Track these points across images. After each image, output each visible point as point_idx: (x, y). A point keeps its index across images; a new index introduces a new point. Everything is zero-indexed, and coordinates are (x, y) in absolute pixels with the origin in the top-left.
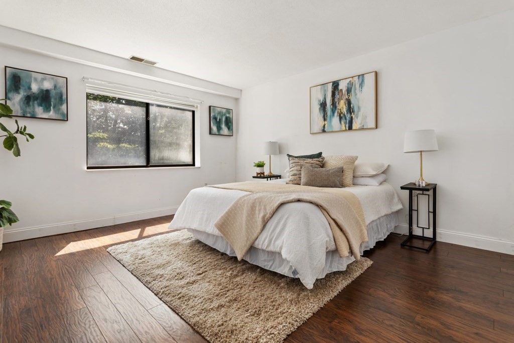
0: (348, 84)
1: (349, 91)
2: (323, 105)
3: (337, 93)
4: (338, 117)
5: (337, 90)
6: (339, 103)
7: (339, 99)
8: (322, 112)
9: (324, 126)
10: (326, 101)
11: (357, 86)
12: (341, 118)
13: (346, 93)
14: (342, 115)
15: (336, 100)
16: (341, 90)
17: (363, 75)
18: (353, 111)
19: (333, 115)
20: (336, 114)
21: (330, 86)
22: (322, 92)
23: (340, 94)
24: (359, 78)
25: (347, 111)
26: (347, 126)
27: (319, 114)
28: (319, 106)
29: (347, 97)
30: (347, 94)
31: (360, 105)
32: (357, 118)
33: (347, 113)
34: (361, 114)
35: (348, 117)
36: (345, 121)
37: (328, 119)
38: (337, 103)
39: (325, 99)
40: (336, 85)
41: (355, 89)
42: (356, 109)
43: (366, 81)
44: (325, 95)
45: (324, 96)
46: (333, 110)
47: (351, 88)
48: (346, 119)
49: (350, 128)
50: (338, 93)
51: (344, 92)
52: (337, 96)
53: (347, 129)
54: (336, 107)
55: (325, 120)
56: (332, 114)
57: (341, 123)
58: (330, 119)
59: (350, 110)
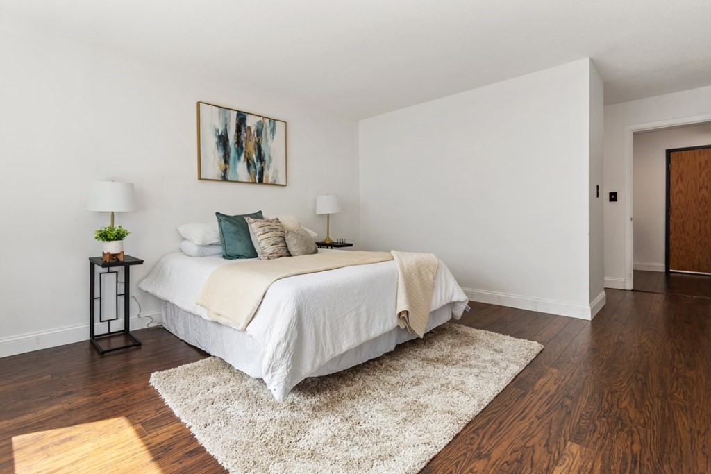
0: (258, 123)
1: (259, 132)
2: (223, 140)
3: (243, 129)
4: (246, 163)
5: (243, 125)
6: (246, 144)
7: (246, 138)
8: (221, 148)
9: (225, 171)
10: (227, 135)
11: (269, 131)
12: (249, 166)
13: (256, 134)
14: (250, 162)
15: (243, 139)
16: (249, 128)
17: (274, 120)
18: (264, 160)
19: (239, 159)
20: (242, 158)
21: (234, 115)
22: (222, 119)
23: (248, 133)
24: (270, 121)
25: (256, 158)
26: (257, 177)
27: (217, 150)
28: (217, 139)
29: (257, 140)
30: (258, 136)
31: (272, 155)
32: (268, 170)
33: (257, 161)
34: (272, 165)
35: (258, 166)
36: (254, 170)
37: (231, 162)
38: (244, 143)
39: (226, 130)
40: (242, 118)
41: (266, 134)
42: (267, 159)
43: (277, 128)
44: (226, 125)
45: (224, 127)
46: (238, 151)
47: (262, 130)
48: (255, 168)
49: (261, 181)
50: (245, 129)
51: (252, 130)
52: (244, 135)
53: (257, 181)
54: (242, 148)
55: (226, 162)
56: (237, 156)
57: (249, 171)
58: (234, 163)
59: (261, 158)
